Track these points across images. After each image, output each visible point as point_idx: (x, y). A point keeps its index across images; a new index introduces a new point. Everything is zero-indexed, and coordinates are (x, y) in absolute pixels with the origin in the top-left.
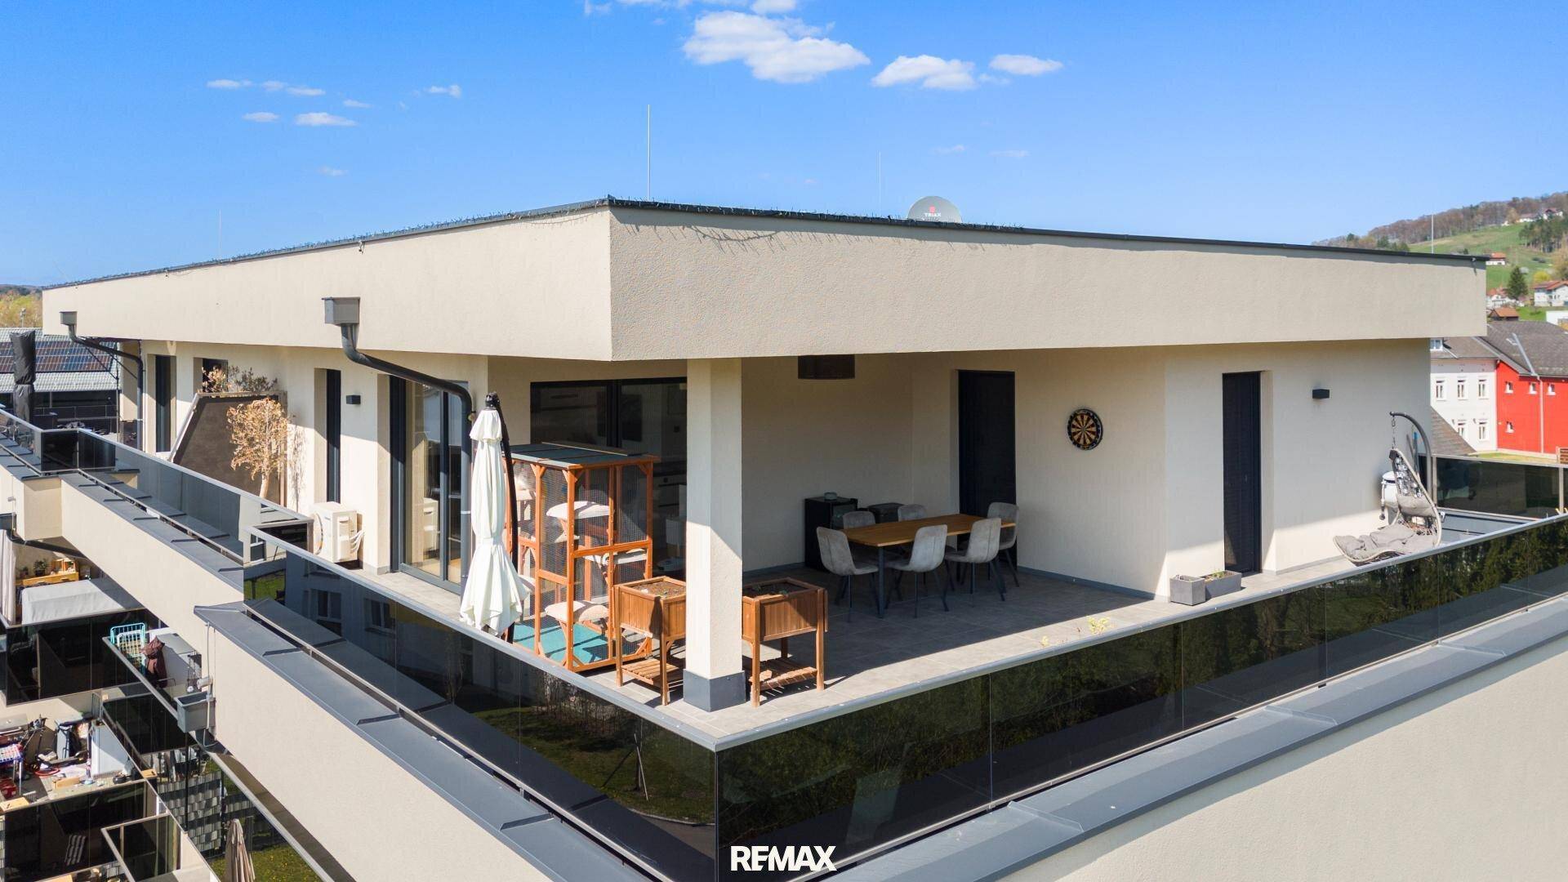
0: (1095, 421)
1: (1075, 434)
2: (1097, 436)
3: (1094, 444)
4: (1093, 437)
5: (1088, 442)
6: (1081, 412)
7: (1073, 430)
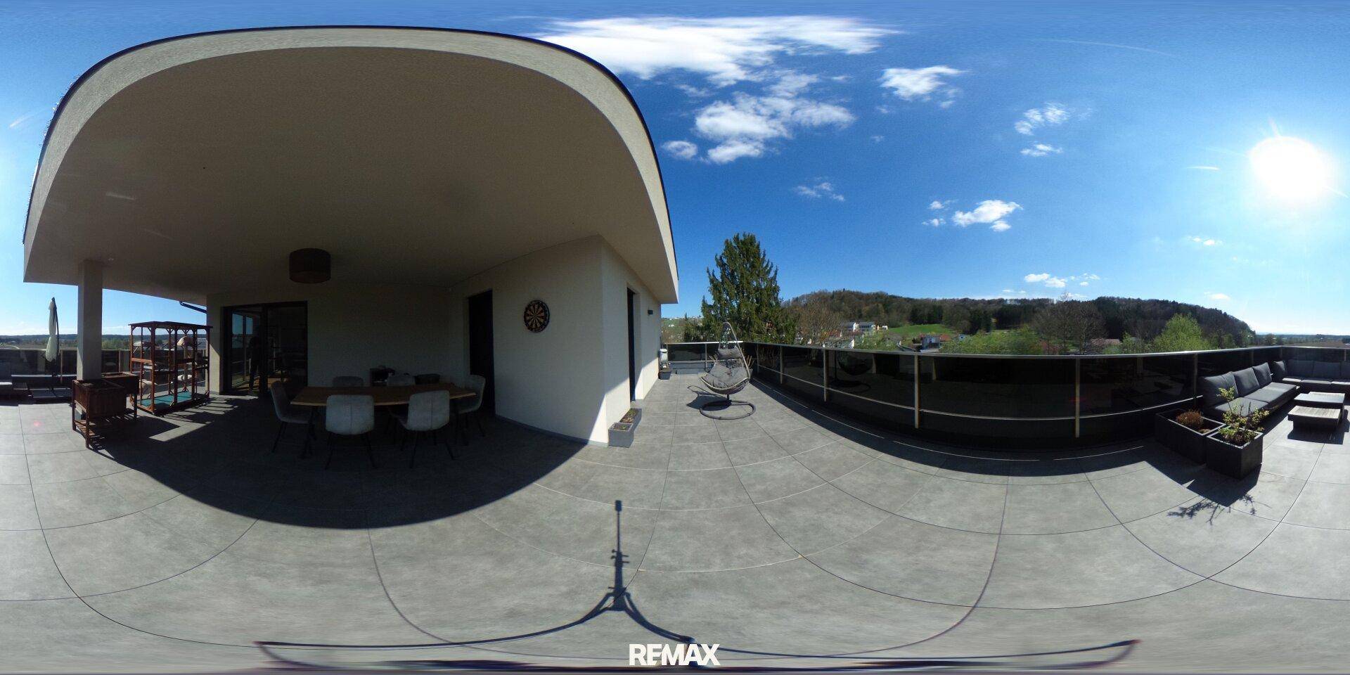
0: (544, 307)
1: (529, 321)
2: (545, 319)
3: (543, 326)
4: (542, 321)
5: (539, 325)
6: (533, 303)
7: (528, 318)
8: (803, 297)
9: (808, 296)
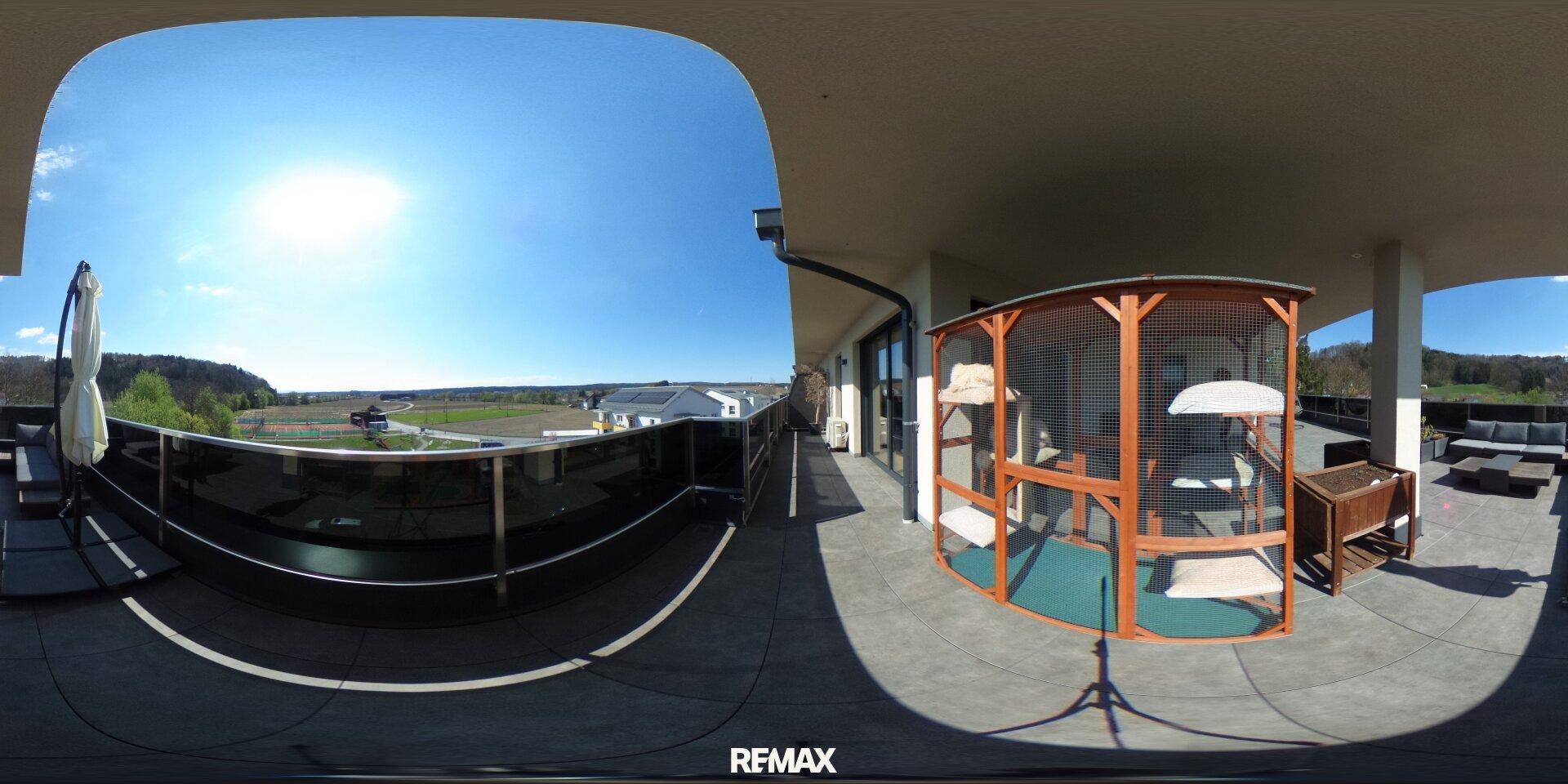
8: (1332, 348)
9: (1338, 347)
